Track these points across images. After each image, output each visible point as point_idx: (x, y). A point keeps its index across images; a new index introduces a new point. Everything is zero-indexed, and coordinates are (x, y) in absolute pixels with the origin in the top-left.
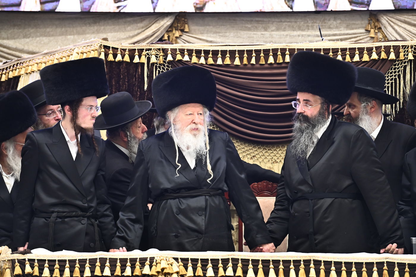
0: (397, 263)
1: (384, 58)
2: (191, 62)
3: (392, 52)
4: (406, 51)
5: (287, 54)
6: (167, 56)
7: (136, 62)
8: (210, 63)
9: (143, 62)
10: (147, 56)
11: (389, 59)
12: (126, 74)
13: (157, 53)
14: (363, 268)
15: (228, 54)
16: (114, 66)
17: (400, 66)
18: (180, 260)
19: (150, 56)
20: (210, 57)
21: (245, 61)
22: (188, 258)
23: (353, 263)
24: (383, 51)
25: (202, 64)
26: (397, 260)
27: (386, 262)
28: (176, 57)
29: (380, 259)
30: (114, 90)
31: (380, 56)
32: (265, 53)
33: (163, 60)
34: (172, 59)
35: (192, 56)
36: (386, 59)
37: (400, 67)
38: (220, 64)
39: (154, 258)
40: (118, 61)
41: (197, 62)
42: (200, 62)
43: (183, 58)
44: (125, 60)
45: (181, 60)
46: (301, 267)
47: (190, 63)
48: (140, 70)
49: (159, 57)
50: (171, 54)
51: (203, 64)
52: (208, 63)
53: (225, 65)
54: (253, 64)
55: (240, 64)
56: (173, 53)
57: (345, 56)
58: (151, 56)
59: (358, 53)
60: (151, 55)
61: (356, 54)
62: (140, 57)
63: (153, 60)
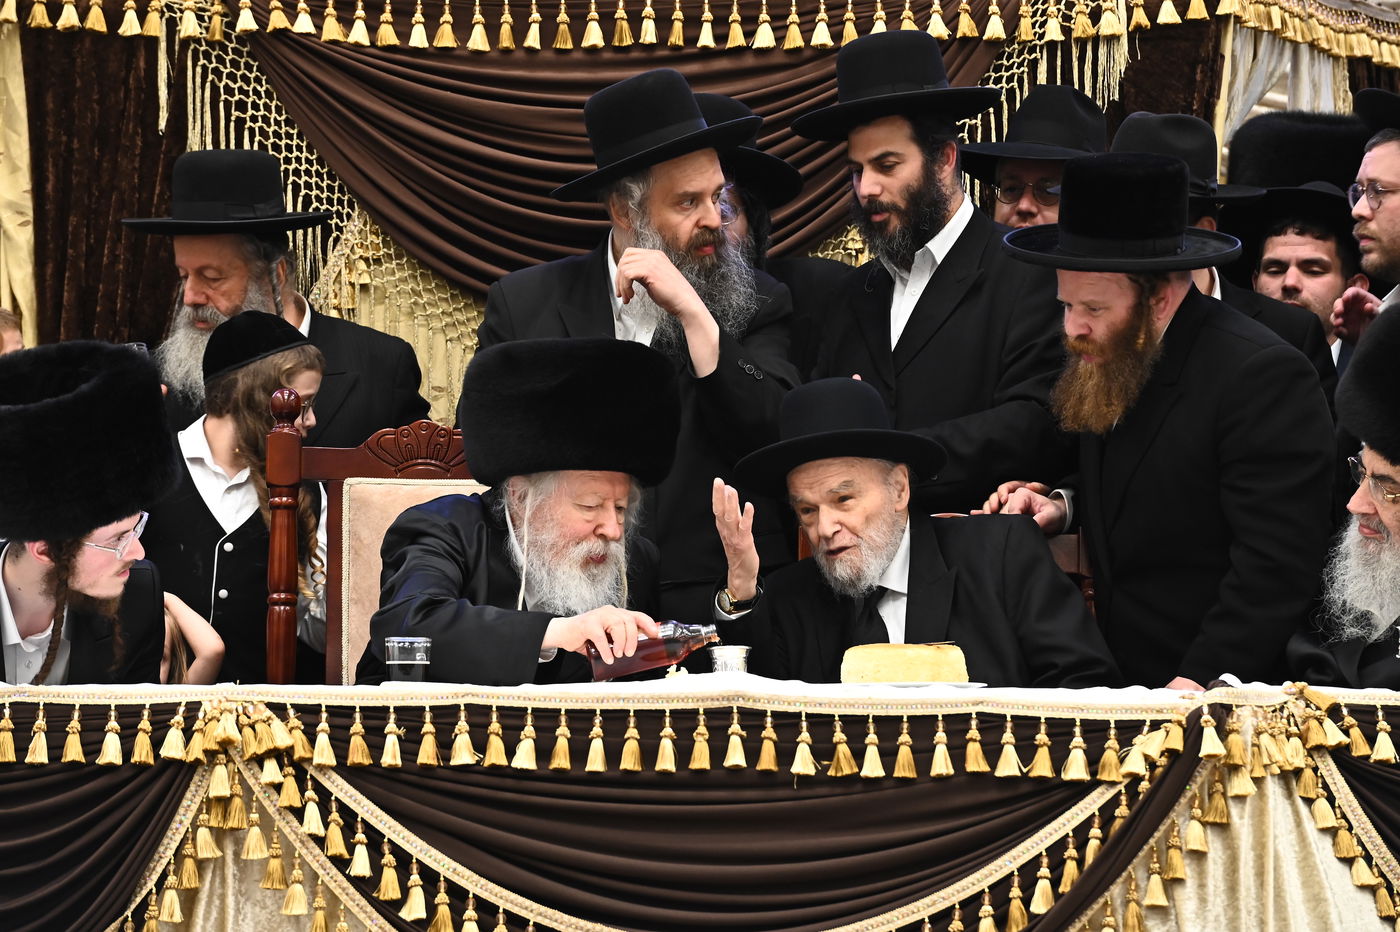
0: (1012, 717)
1: (969, 34)
2: (320, 39)
3: (994, 13)
4: (1040, 12)
5: (646, 17)
6: (236, 16)
7: (128, 34)
8: (384, 43)
9: (153, 33)
10: (167, 15)
11: (985, 38)
12: (94, 74)
13: (200, 5)
14: (900, 734)
15: (447, 11)
16: (51, 47)
17: (1015, 59)
18: (291, 712)
19: (176, 13)
20: (387, 22)
21: (506, 40)
22: (320, 705)
23: (871, 720)
24: (967, 11)
25: (357, 46)
26: (1013, 708)
27: (977, 714)
28: (268, 19)
29: (957, 706)
30: (51, 130)
31: (954, 29)
32: (574, 11)
33: (223, 28)
34: (254, 26)
35: (323, 18)
36: (974, 38)
37: (1014, 63)
38: (420, 46)
39: (199, 704)
40: (66, 29)
41: (341, 38)
42: (352, 39)
43: (292, 25)
44: (89, 25)
45: (286, 30)
46: (698, 734)
47: (316, 40)
48: (142, 64)
49: (210, 18)
50: (251, 8)
51: (363, 46)
52: (379, 44)
53: (436, 52)
54: (531, 50)
55: (486, 47)
56: (257, 5)
57: (839, 27)
58: (179, 14)
59: (885, 18)
60: (182, 11)
61: (877, 19)
62: (142, 16)
63: (189, 26)
